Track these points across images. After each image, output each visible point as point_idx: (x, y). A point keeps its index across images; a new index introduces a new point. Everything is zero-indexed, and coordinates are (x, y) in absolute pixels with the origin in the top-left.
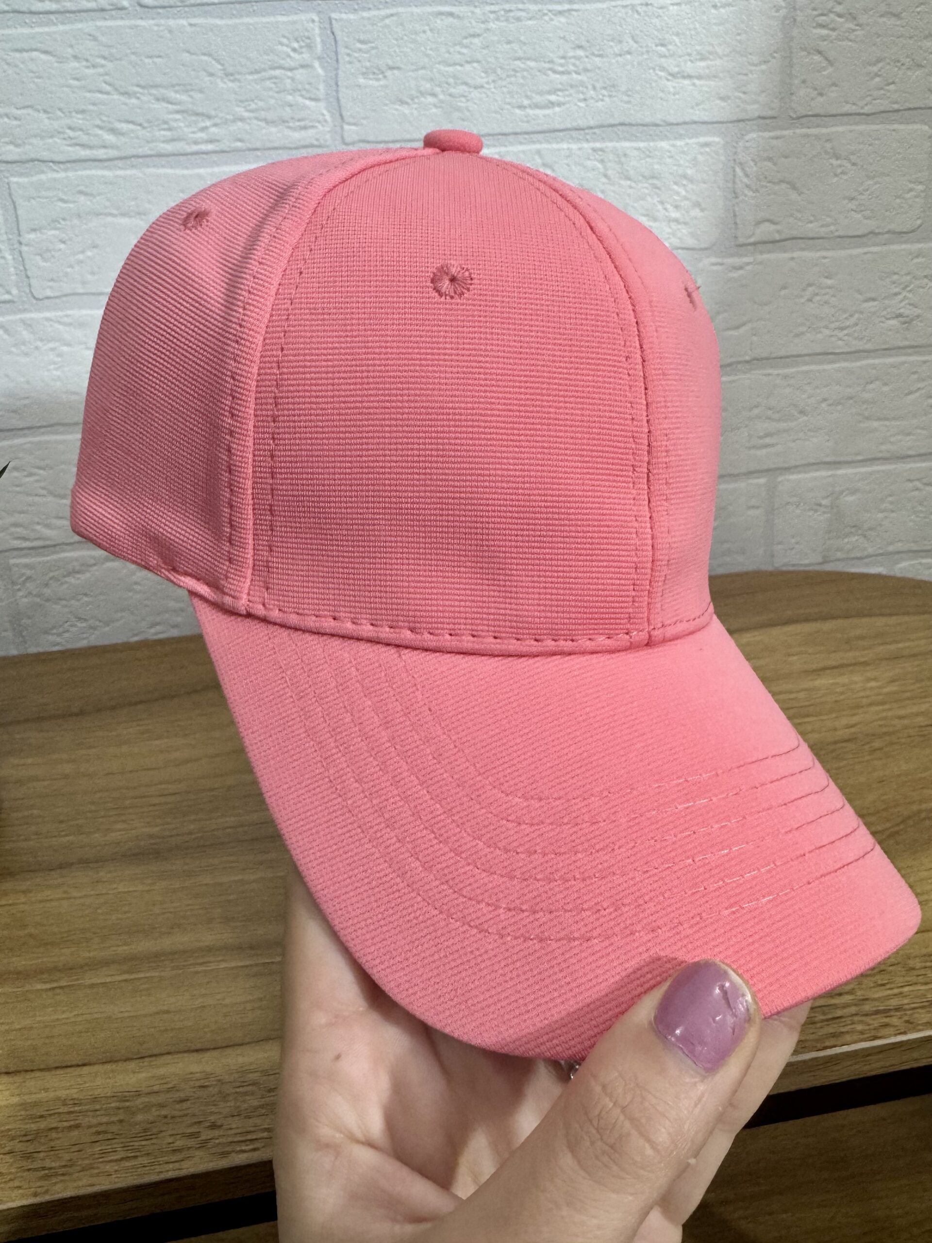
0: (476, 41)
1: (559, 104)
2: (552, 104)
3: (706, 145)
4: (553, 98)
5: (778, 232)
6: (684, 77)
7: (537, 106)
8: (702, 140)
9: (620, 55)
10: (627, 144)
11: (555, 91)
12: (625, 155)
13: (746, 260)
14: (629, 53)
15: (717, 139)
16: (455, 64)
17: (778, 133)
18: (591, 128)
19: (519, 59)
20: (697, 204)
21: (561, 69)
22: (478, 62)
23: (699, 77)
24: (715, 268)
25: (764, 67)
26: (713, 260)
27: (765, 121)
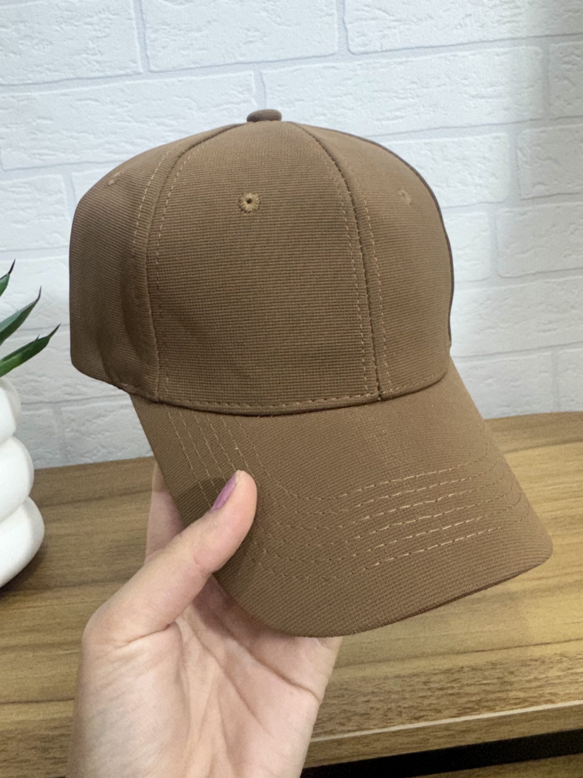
0: (349, 82)
1: (402, 117)
2: (397, 117)
3: (497, 138)
4: (398, 113)
5: (548, 190)
6: (481, 98)
7: (388, 119)
8: (494, 135)
9: (439, 86)
10: (446, 139)
11: (399, 109)
12: (445, 146)
13: (527, 209)
14: (444, 85)
15: (502, 134)
16: (336, 96)
17: (543, 129)
18: (423, 130)
19: (376, 91)
20: (493, 175)
21: (402, 96)
22: (351, 94)
23: (490, 97)
24: (507, 214)
25: (531, 89)
26: (506, 209)
27: (534, 121)
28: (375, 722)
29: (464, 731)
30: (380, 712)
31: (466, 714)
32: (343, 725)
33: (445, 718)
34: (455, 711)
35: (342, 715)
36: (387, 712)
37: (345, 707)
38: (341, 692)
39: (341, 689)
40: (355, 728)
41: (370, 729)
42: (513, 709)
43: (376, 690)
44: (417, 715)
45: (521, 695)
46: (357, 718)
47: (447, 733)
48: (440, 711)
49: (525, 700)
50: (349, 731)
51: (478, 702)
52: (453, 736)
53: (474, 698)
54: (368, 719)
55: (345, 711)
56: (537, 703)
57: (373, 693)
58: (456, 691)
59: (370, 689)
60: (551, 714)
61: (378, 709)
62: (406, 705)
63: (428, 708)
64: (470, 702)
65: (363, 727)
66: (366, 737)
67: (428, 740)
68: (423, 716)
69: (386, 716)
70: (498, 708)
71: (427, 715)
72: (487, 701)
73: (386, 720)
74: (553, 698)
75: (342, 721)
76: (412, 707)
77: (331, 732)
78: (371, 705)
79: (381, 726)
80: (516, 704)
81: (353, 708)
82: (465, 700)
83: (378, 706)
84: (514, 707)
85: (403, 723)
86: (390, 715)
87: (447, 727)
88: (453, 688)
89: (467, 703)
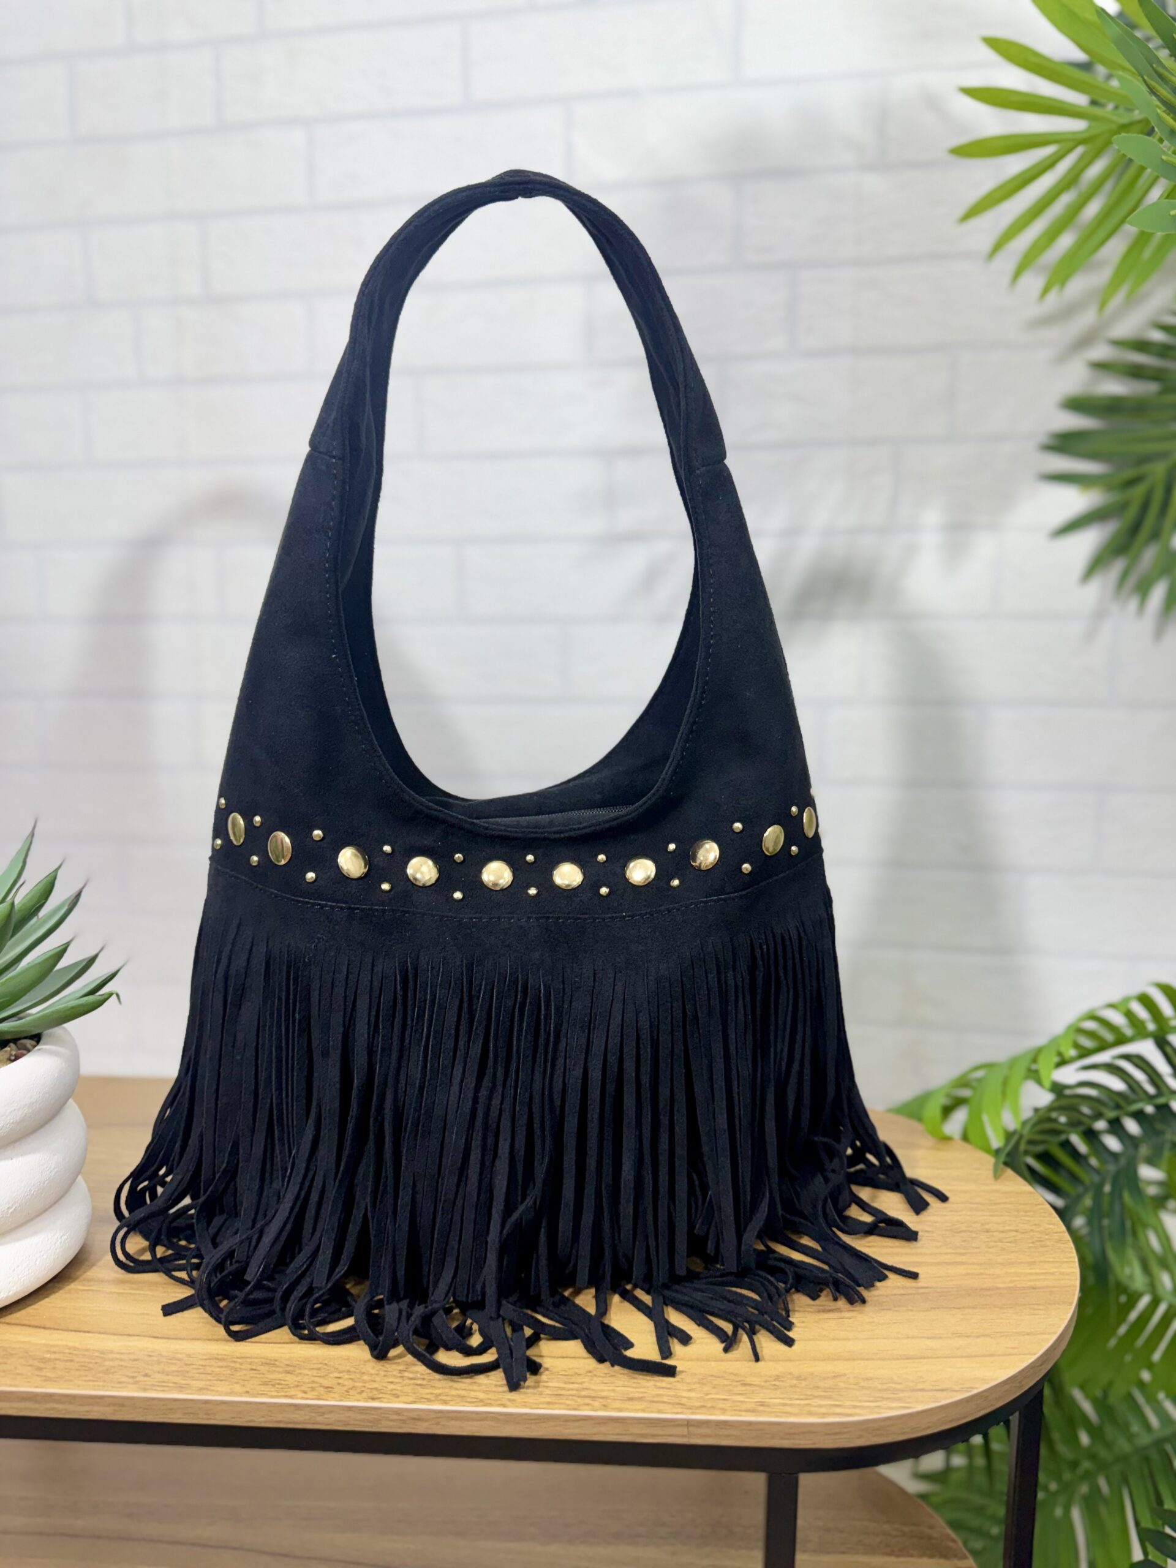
28: (336, 1395)
29: (414, 1419)
30: (345, 1388)
31: (420, 1402)
32: (305, 1392)
33: (399, 1402)
34: (411, 1399)
35: (310, 1385)
36: (351, 1389)
37: (316, 1379)
38: (320, 1366)
39: (321, 1363)
40: (314, 1397)
41: (327, 1400)
42: (464, 1406)
43: (352, 1369)
44: (375, 1397)
45: (482, 1396)
46: (322, 1389)
47: (400, 1417)
48: (398, 1397)
49: (481, 1401)
50: (307, 1399)
51: (437, 1395)
52: (404, 1421)
53: (437, 1391)
54: (330, 1392)
55: (313, 1382)
56: (490, 1405)
57: (349, 1371)
58: (424, 1382)
59: (348, 1368)
60: (500, 1417)
61: (344, 1385)
62: (370, 1387)
63: (389, 1392)
64: (432, 1394)
65: (321, 1397)
66: (320, 1407)
67: (380, 1420)
68: (380, 1398)
69: (348, 1392)
70: (452, 1403)
71: (384, 1398)
72: (447, 1396)
73: (347, 1394)
74: (508, 1403)
75: (306, 1389)
76: (376, 1389)
77: (291, 1397)
78: (340, 1381)
79: (338, 1399)
80: (470, 1402)
81: (321, 1381)
82: (428, 1391)
83: (346, 1383)
84: (467, 1404)
85: (358, 1400)
86: (352, 1392)
87: (398, 1412)
88: (424, 1379)
89: (427, 1394)
